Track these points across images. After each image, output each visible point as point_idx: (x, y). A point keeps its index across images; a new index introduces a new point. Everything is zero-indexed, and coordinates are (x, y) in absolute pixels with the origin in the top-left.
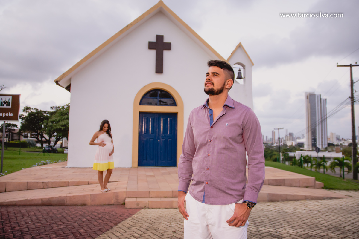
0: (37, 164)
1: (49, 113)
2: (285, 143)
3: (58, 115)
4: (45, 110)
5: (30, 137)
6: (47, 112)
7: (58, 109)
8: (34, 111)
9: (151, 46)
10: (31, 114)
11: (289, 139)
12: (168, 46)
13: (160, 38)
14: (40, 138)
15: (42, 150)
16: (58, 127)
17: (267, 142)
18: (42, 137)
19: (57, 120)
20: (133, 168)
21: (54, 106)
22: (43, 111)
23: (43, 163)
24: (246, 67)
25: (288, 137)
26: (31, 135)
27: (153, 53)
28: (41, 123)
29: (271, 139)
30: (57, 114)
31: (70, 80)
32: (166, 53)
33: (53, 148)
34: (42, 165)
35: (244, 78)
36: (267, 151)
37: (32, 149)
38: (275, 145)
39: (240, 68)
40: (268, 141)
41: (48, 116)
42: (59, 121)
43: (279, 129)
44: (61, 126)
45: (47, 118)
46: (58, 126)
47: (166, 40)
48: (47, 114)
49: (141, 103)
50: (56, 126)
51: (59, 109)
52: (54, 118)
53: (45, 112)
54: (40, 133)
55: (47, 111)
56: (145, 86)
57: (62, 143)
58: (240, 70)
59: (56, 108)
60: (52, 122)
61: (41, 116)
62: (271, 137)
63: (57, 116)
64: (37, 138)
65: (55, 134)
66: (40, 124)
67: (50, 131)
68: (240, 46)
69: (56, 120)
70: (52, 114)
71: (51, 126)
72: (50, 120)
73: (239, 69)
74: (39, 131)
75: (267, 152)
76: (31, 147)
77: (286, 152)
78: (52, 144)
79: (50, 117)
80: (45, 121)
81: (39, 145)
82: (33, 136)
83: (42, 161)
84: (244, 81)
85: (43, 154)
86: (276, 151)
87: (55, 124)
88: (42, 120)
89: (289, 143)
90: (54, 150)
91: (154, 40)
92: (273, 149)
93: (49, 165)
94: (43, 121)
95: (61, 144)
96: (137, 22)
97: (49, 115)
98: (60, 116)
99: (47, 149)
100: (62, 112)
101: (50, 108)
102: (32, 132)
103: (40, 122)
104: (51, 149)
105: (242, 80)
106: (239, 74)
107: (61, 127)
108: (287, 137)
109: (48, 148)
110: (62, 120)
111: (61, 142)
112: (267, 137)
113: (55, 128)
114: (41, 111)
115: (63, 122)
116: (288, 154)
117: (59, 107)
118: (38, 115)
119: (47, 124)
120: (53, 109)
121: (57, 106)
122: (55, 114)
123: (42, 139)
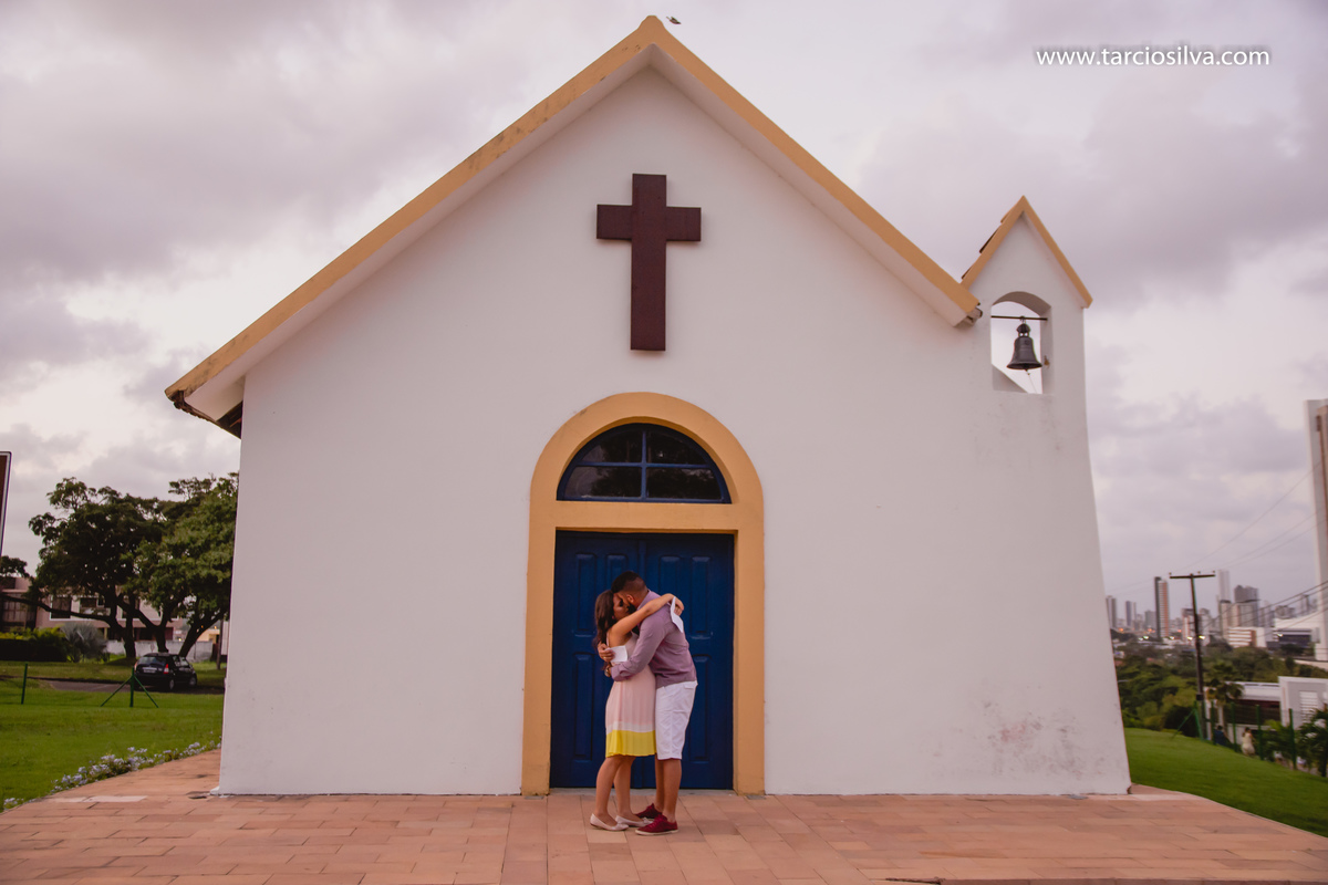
0: (80, 769)
1: (162, 506)
2: (1218, 637)
3: (203, 518)
4: (146, 496)
5: (80, 615)
6: (155, 506)
7: (204, 491)
8: (100, 500)
9: (611, 224)
10: (87, 515)
11: (1235, 620)
12: (688, 227)
13: (649, 187)
14: (123, 617)
15: (126, 673)
16: (204, 573)
17: (1132, 630)
18: (131, 611)
19: (199, 543)
20: (527, 794)
21: (188, 477)
22: (140, 501)
23: (111, 764)
24: (1054, 315)
25: (1229, 610)
26: (85, 603)
27: (619, 258)
28: (130, 554)
29: (1148, 613)
30: (200, 516)
31: (241, 383)
32: (678, 259)
33: (177, 664)
34: (102, 776)
35: (1047, 362)
36: (1130, 670)
37: (84, 667)
38: (1170, 643)
39: (1022, 318)
40: (1137, 625)
41: (161, 524)
42: (206, 547)
43: (1191, 577)
44: (215, 568)
45: (154, 533)
46: (204, 566)
47: (677, 198)
48: (157, 511)
49: (565, 491)
50: (192, 568)
51: (208, 493)
52: (183, 535)
53: (147, 504)
54: (121, 595)
55: (156, 500)
56: (583, 412)
57: (219, 637)
58: (1023, 329)
59: (196, 485)
60: (177, 550)
61: (128, 524)
62: (1153, 608)
63: (199, 523)
64: (111, 619)
65: (189, 599)
66: (123, 557)
67: (166, 588)
68: (1021, 216)
69: (193, 541)
70: (176, 511)
71: (173, 566)
72: (166, 540)
73: (1019, 323)
74: (119, 589)
75: (1131, 675)
76: (84, 660)
77: (1227, 679)
78: (174, 647)
79: (169, 529)
80: (145, 544)
81: (116, 648)
82: (89, 611)
83: (106, 758)
84: (1045, 380)
85: (125, 695)
86: (1174, 672)
87: (190, 560)
88: (132, 541)
89: (1238, 638)
90: (184, 672)
91: (622, 197)
92: (1160, 662)
93: (133, 777)
94: (137, 543)
95: (214, 641)
96: (546, 120)
97: (162, 518)
98: (212, 522)
99: (147, 669)
100: (219, 508)
101: (169, 488)
102: (87, 594)
103: (123, 551)
104: (166, 670)
105: (1036, 372)
106: (1023, 349)
107: (213, 572)
108: (1224, 605)
109: (153, 665)
110: (219, 543)
111: (218, 632)
112: (1128, 605)
113: (189, 575)
114: (129, 499)
115: (223, 550)
116: (1238, 693)
117: (207, 483)
118: (116, 519)
119: (155, 558)
120: (180, 492)
121: (201, 479)
122: (188, 516)
123: (129, 623)
